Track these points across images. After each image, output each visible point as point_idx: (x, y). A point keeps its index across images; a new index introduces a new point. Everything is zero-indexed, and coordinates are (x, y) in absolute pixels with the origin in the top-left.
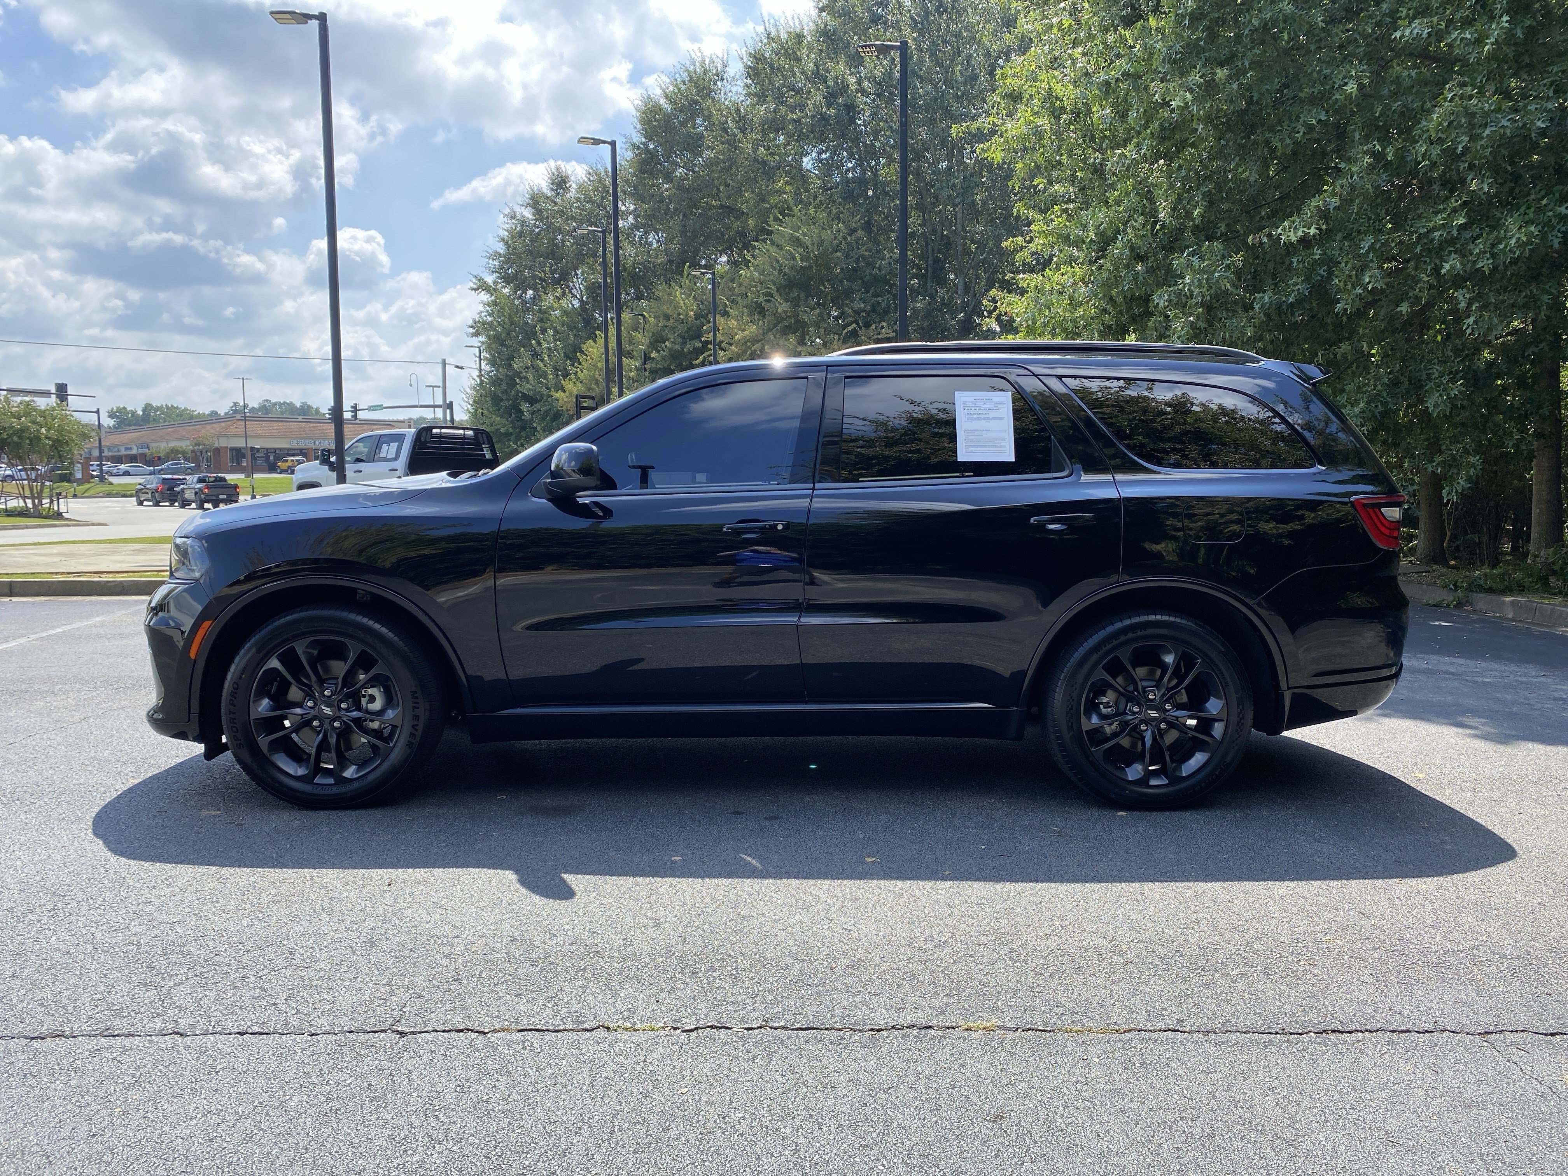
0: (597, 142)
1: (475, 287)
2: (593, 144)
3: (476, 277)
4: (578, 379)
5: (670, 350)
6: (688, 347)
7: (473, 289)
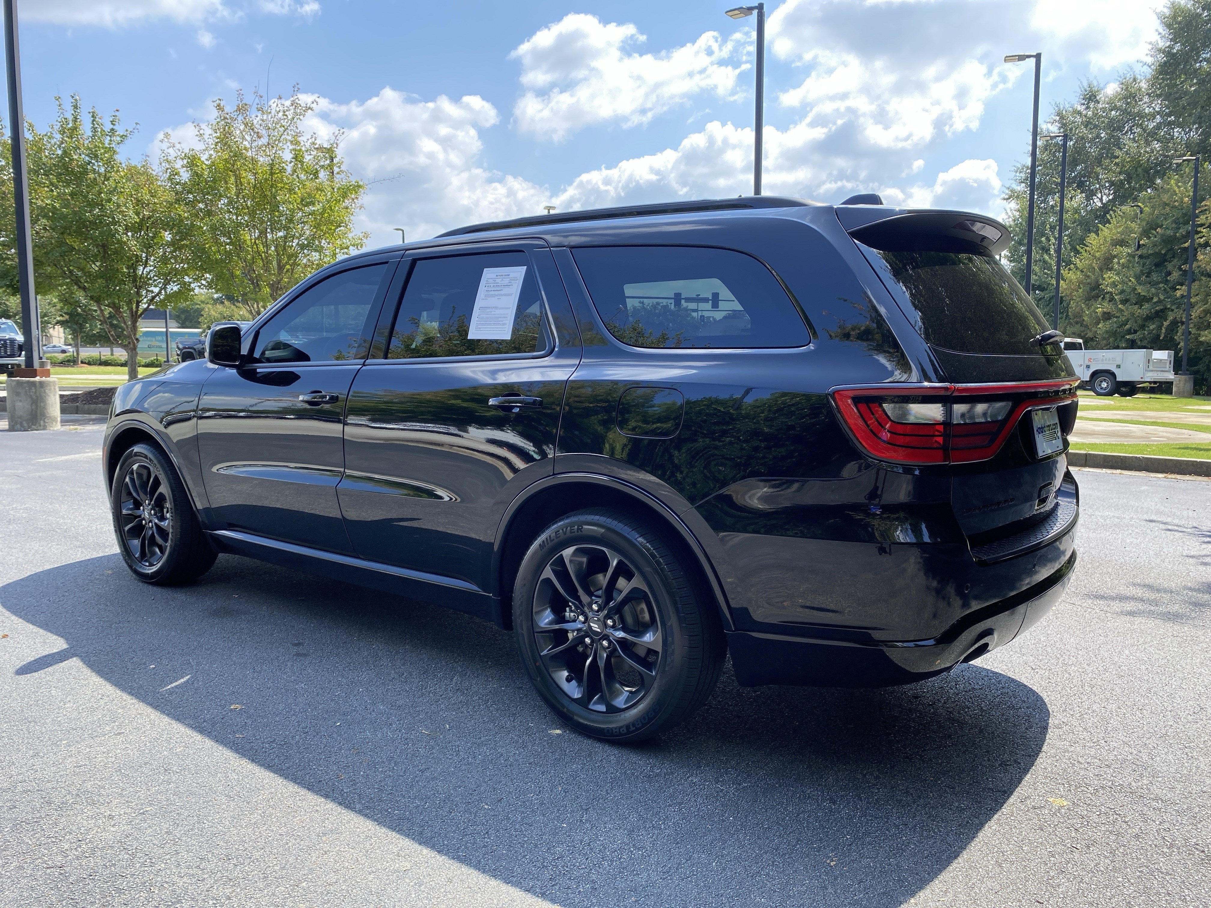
0: (1022, 58)
1: (1007, 197)
2: (1019, 60)
3: (1008, 188)
4: (1077, 268)
5: (1162, 235)
6: (1182, 231)
7: (1004, 199)
